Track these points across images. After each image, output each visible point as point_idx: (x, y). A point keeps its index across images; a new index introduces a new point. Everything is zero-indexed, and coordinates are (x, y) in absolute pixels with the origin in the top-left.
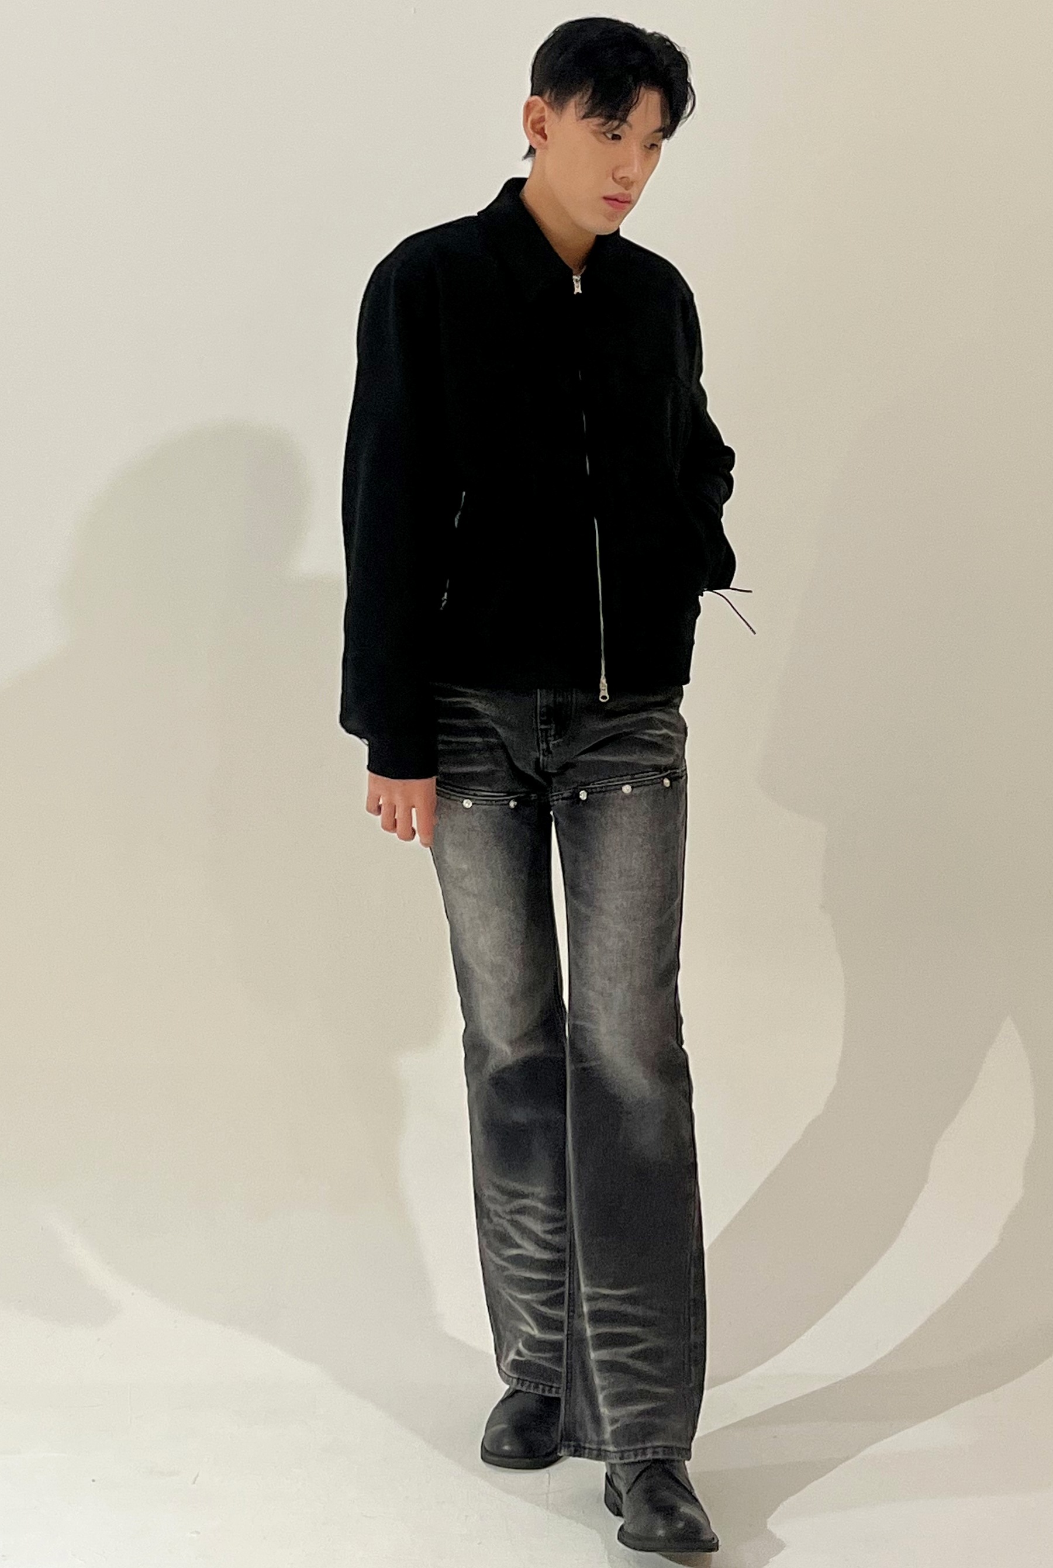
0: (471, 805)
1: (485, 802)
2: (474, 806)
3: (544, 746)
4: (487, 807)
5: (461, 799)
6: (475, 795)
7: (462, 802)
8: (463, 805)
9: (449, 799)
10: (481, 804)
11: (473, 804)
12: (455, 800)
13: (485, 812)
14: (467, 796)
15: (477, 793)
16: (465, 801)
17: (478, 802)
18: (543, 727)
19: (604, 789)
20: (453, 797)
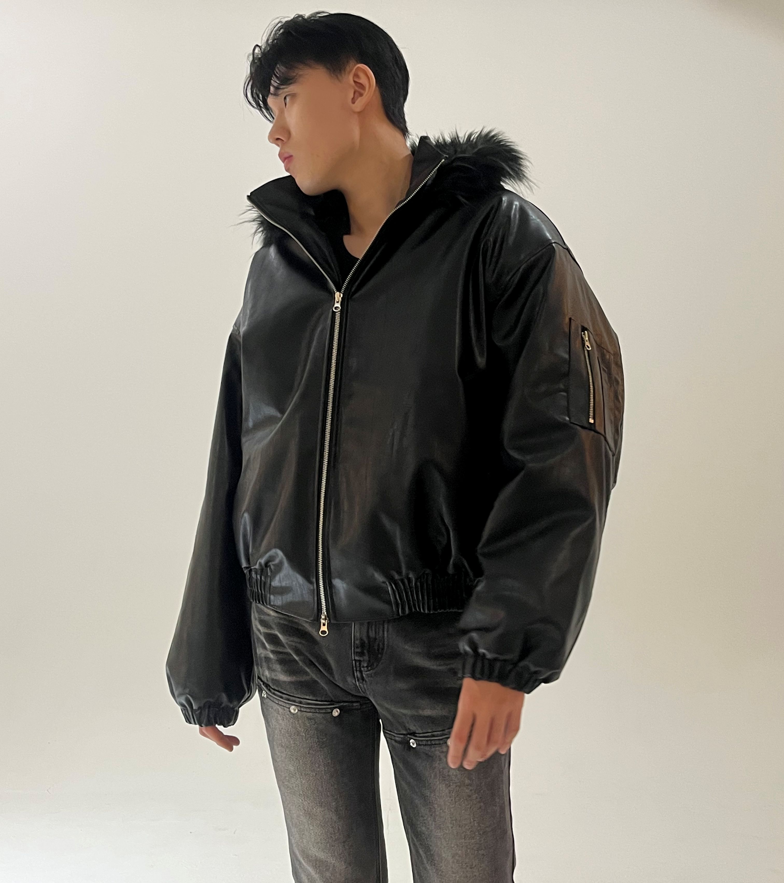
0: (297, 711)
1: (308, 710)
2: (299, 712)
3: (358, 674)
4: (311, 714)
5: (288, 706)
6: (301, 703)
7: (289, 708)
8: (290, 711)
9: (278, 704)
10: (305, 712)
11: (298, 710)
12: (284, 706)
13: (309, 719)
14: (294, 703)
15: (302, 700)
16: (293, 707)
17: (302, 709)
18: (357, 658)
20: (280, 703)
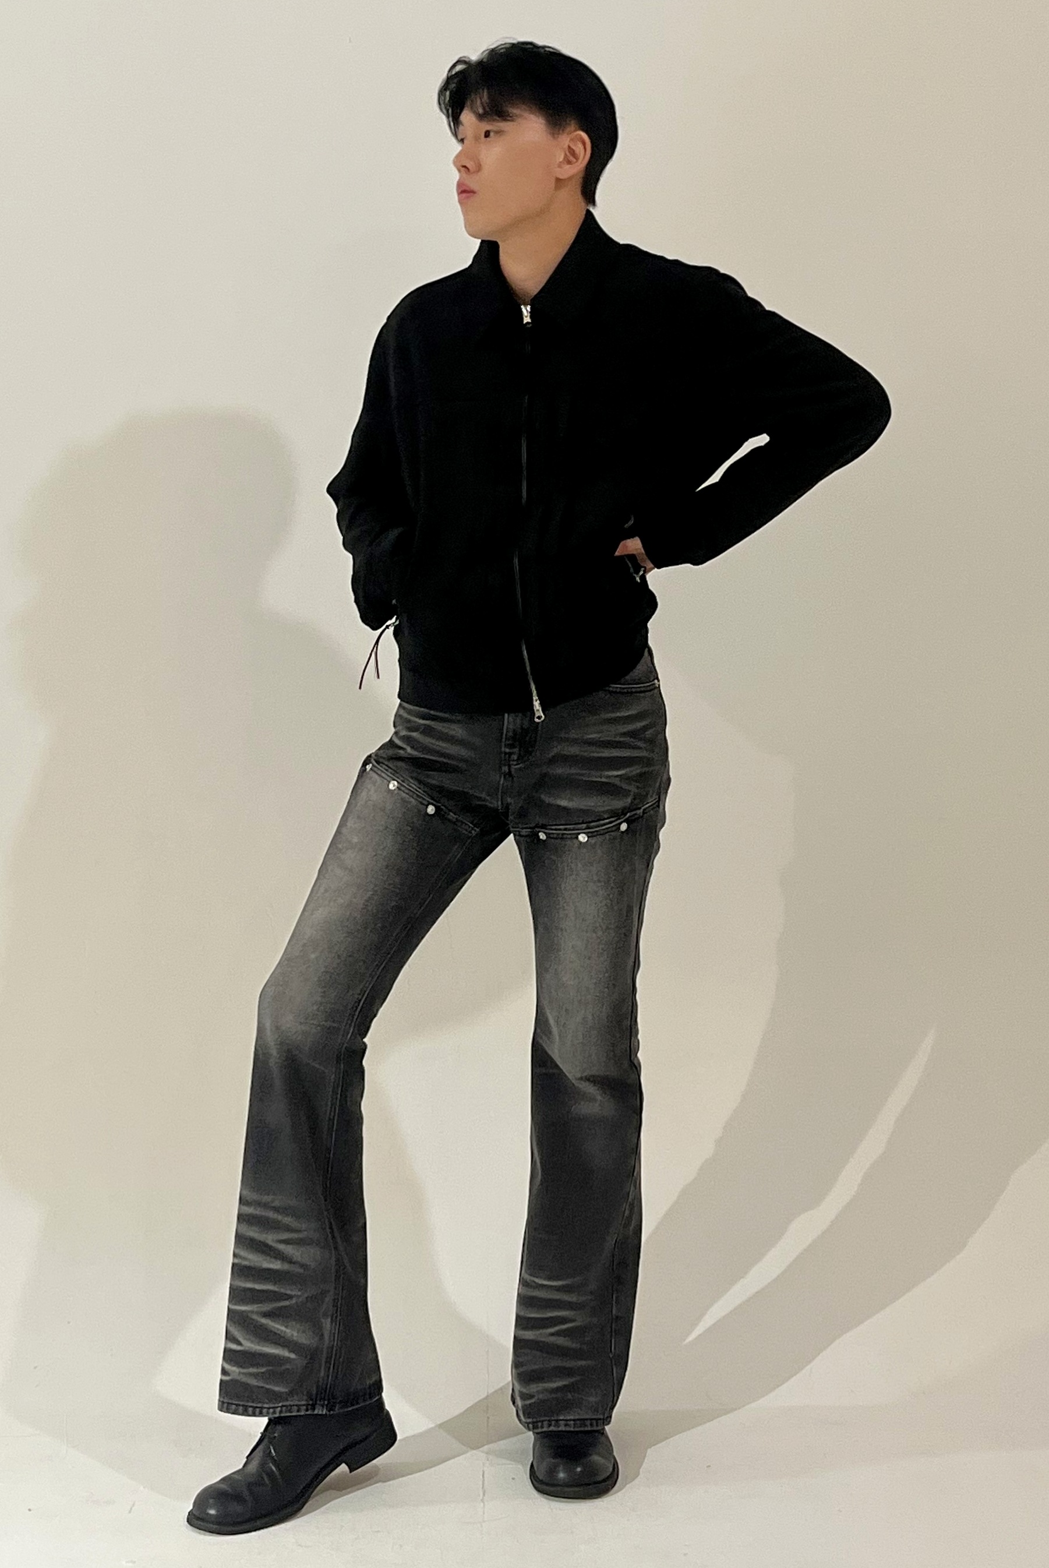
2: (397, 789)
3: (505, 769)
6: (403, 780)
10: (403, 789)
11: (397, 786)
14: (398, 779)
16: (394, 782)
17: (403, 786)
18: (507, 751)
19: (560, 836)
